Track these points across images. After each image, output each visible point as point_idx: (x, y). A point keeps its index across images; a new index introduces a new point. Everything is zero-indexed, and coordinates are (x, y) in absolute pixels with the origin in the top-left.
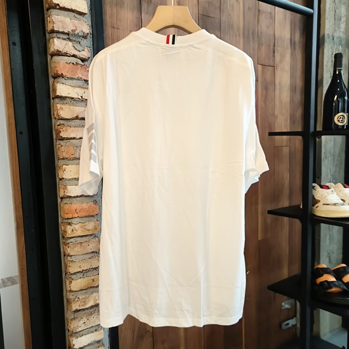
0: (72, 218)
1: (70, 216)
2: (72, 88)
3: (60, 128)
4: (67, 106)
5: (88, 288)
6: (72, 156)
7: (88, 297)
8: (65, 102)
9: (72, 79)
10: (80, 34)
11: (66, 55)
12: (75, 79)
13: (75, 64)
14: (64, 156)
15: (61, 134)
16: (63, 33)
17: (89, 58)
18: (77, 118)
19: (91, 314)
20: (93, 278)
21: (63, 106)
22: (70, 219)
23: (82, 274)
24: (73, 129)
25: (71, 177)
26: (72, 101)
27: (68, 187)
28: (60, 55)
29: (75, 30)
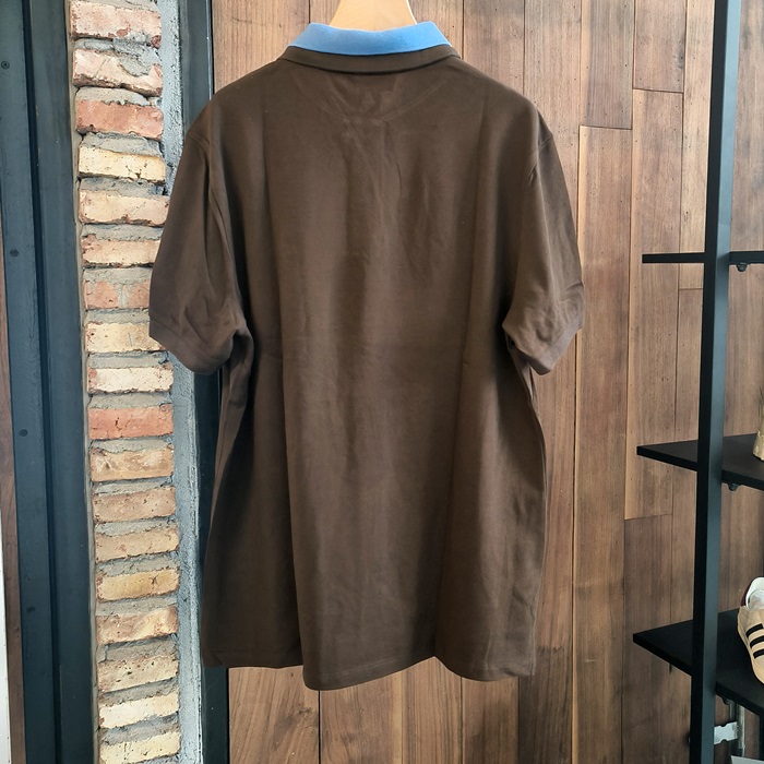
0: (108, 439)
1: (102, 435)
2: (115, 157)
3: (85, 243)
4: (103, 195)
5: (143, 596)
6: (111, 304)
7: (141, 617)
8: (100, 186)
9: (116, 136)
10: (137, 39)
11: (103, 84)
12: (123, 136)
13: (123, 103)
14: (91, 303)
15: (86, 257)
16: (98, 38)
17: (160, 90)
18: (125, 220)
19: (147, 656)
20: (154, 574)
21: (91, 196)
22: (104, 440)
23: (129, 564)
24: (115, 244)
25: (106, 351)
26: (118, 186)
28: (93, 86)
29: (125, 31)
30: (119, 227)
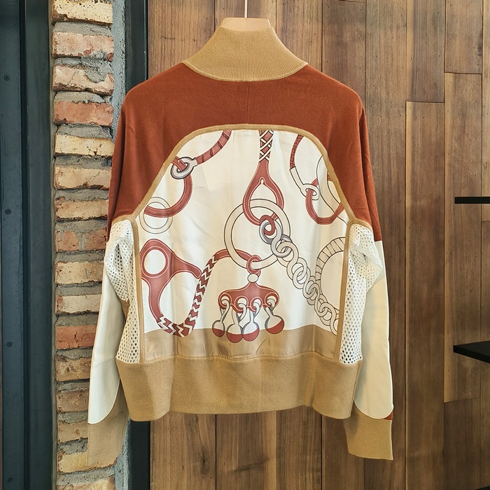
0: (69, 349)
1: (65, 346)
2: (80, 140)
4: (71, 169)
5: (91, 469)
6: (74, 248)
8: (69, 162)
9: (81, 125)
10: (98, 56)
11: (73, 89)
12: (85, 126)
13: (87, 102)
14: (60, 248)
15: (58, 214)
16: (71, 57)
17: (112, 91)
18: (85, 186)
21: (63, 170)
22: (66, 350)
23: (81, 444)
24: (78, 204)
25: (70, 282)
26: (81, 161)
27: (64, 298)
28: (66, 91)
29: (90, 51)
30: (81, 191)
